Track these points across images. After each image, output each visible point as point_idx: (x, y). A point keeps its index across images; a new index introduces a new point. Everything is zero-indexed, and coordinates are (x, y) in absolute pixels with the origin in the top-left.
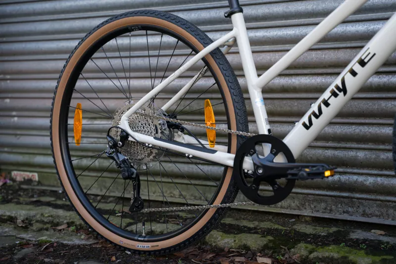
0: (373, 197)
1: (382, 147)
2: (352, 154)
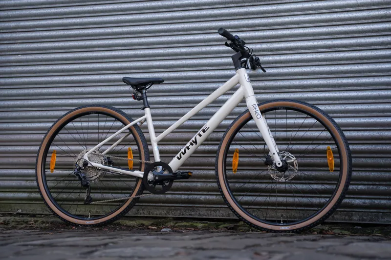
0: (204, 206)
1: (209, 180)
2: (195, 184)
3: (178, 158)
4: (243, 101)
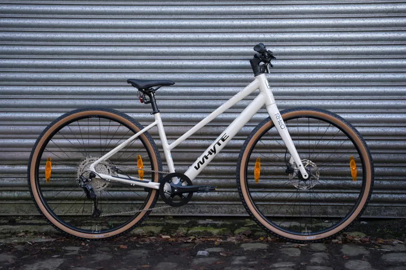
3: (195, 167)
4: (264, 107)
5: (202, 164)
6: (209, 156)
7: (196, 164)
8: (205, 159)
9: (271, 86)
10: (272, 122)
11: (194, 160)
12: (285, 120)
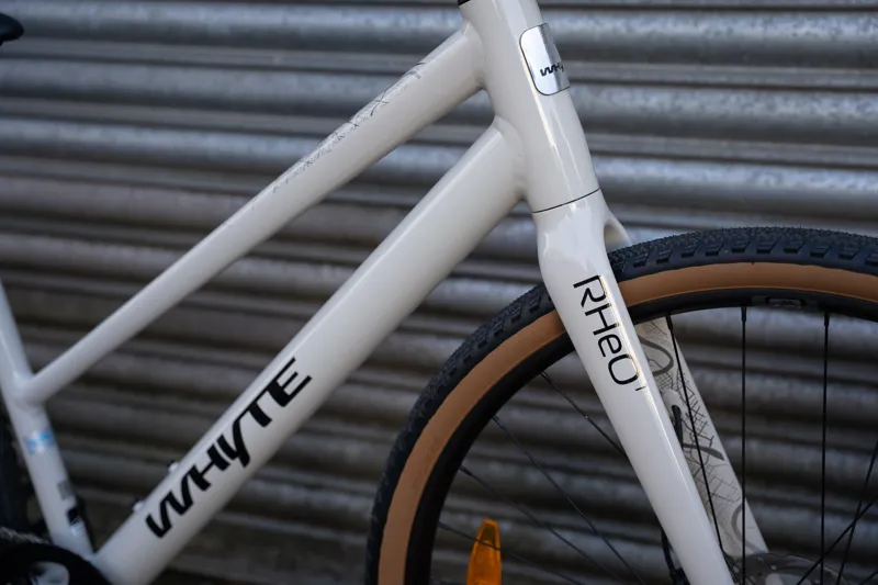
3: (150, 521)
5: (181, 510)
6: (213, 475)
7: (150, 506)
8: (192, 485)
9: (574, 81)
10: (560, 325)
11: (144, 491)
12: (638, 314)
